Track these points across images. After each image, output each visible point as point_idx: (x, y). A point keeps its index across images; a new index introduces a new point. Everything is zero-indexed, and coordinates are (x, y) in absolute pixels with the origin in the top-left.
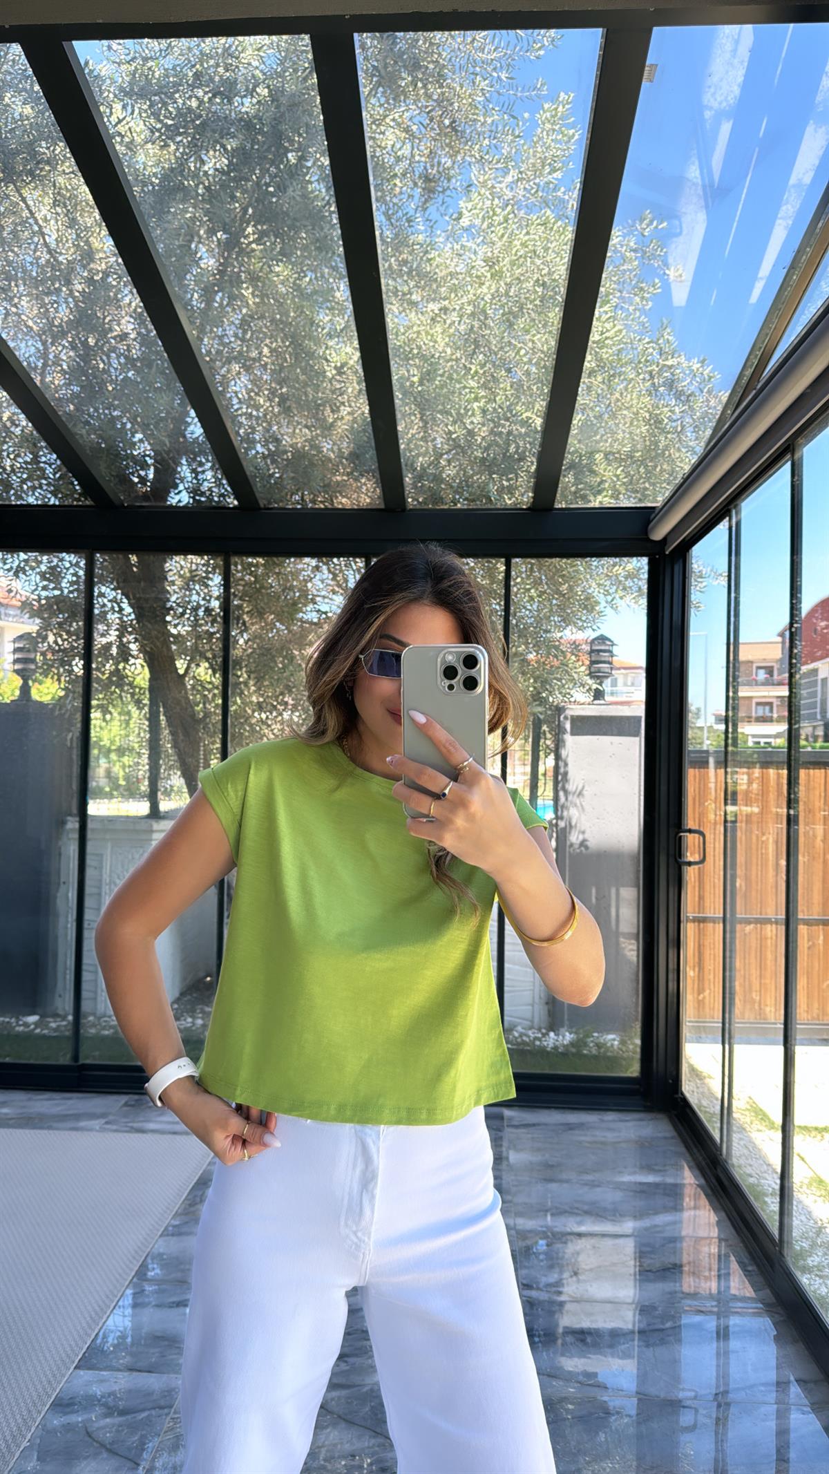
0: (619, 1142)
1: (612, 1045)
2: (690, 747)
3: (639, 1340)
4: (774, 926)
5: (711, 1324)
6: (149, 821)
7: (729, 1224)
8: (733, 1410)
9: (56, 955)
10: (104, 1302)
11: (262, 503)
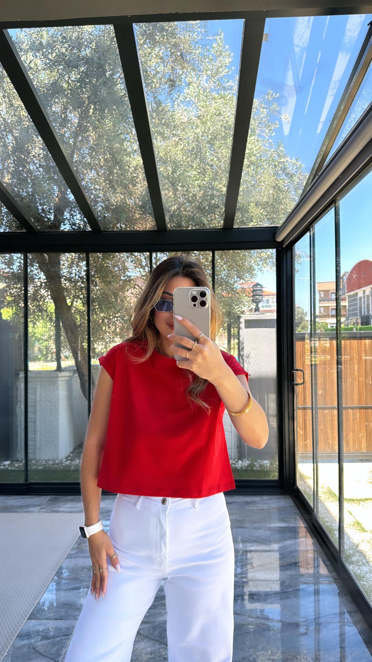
0: (269, 509)
1: (267, 465)
4: (333, 410)
5: (312, 588)
6: (56, 372)
7: (318, 544)
8: (322, 626)
9: (17, 434)
10: (40, 589)
11: (102, 229)
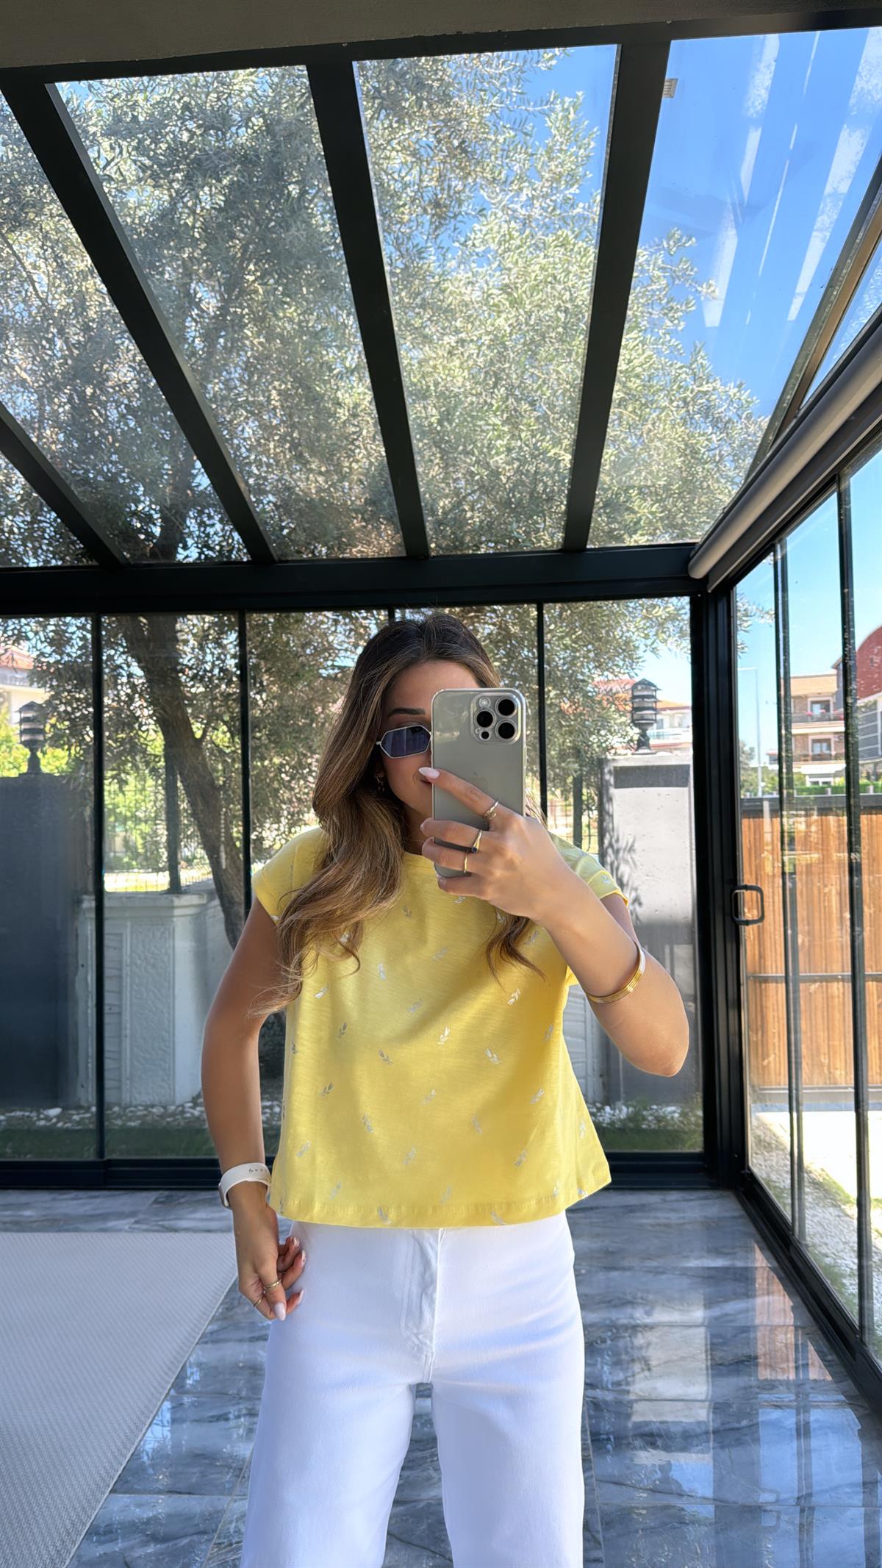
0: (683, 1224)
1: (672, 1118)
2: (744, 794)
3: (714, 1440)
4: (841, 983)
5: (790, 1420)
6: (170, 897)
7: (805, 1310)
8: (817, 1515)
9: (76, 1043)
10: (138, 1418)
11: (275, 555)
